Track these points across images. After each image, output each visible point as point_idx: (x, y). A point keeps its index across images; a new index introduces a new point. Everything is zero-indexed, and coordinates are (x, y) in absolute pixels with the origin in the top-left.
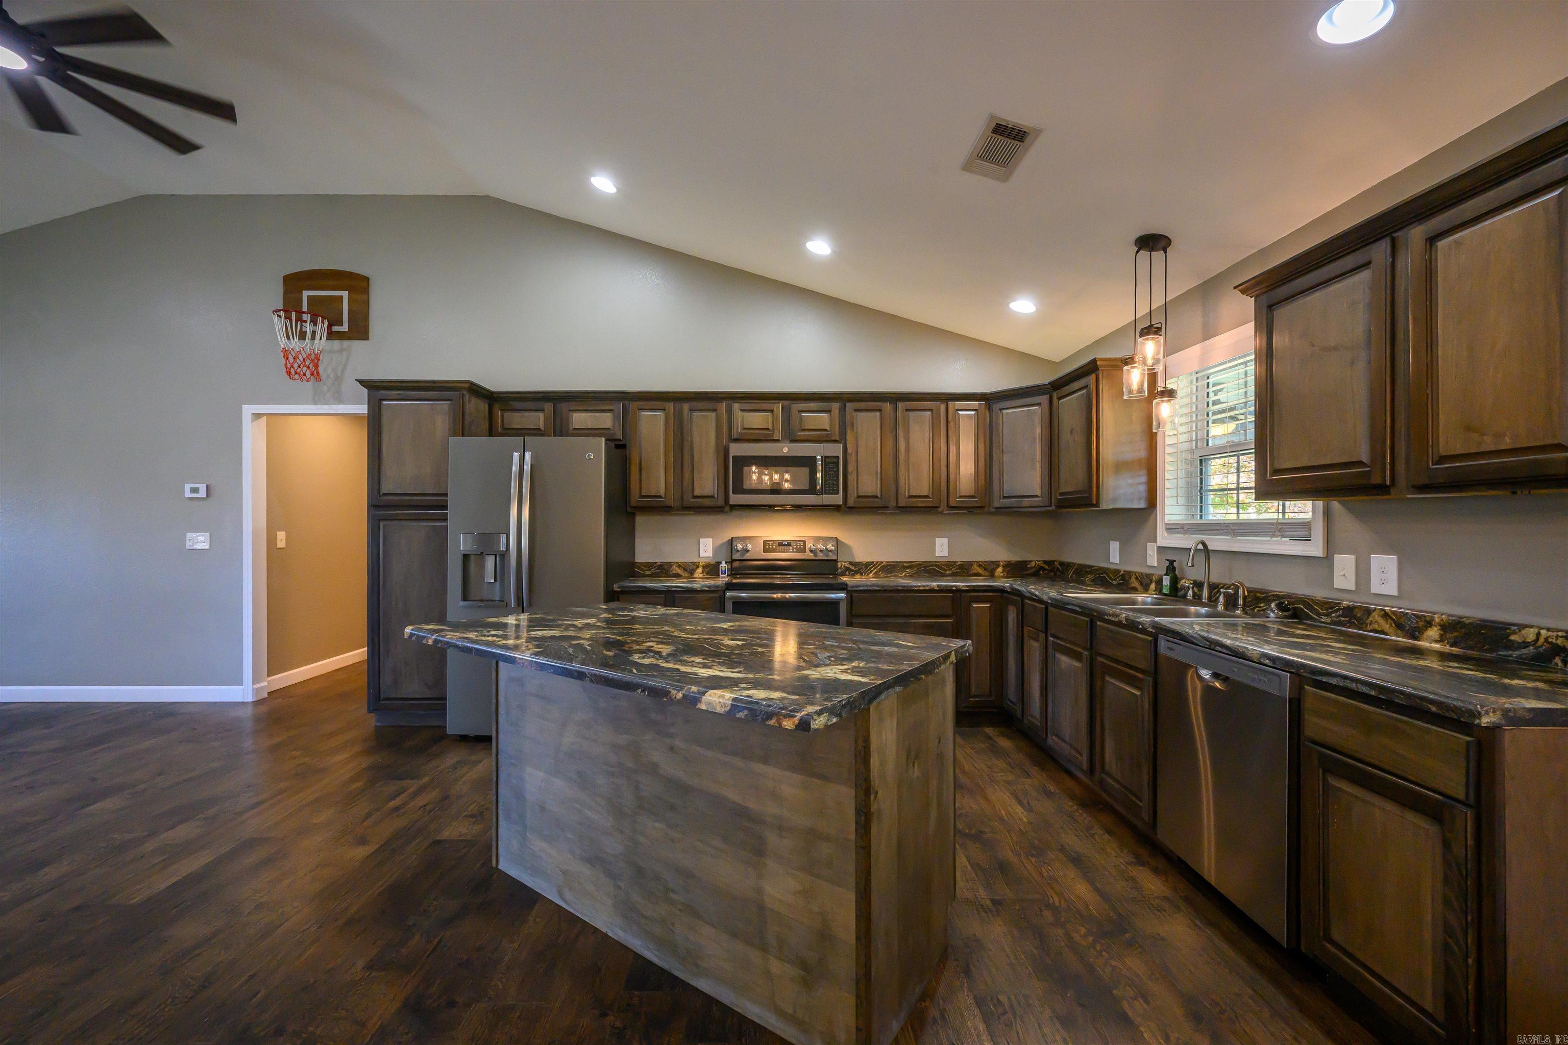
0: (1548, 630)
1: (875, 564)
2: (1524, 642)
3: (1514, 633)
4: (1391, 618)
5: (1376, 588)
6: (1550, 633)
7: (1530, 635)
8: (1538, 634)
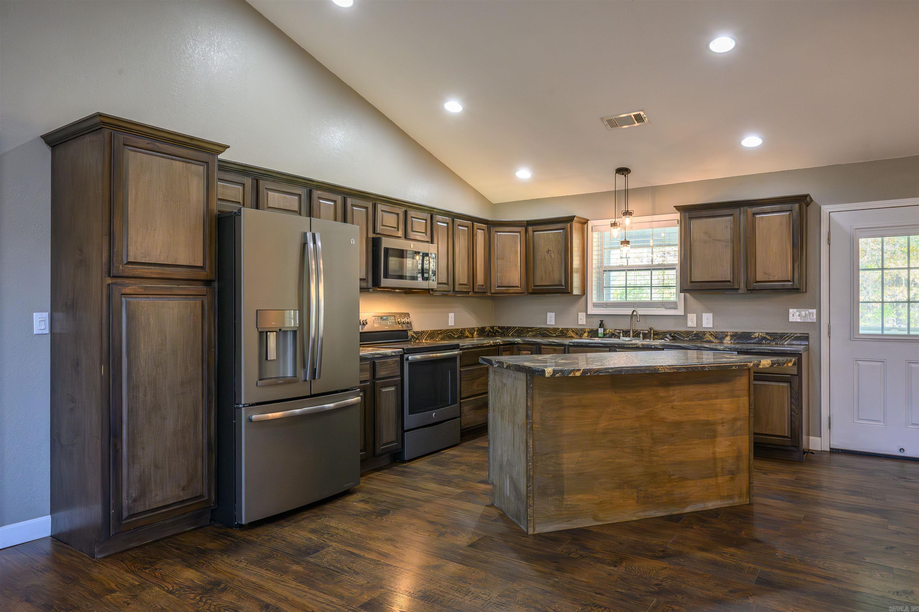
0: (761, 333)
1: (426, 333)
2: (755, 337)
3: (752, 335)
4: (713, 335)
5: (705, 325)
6: (762, 334)
7: (757, 335)
8: (759, 334)
